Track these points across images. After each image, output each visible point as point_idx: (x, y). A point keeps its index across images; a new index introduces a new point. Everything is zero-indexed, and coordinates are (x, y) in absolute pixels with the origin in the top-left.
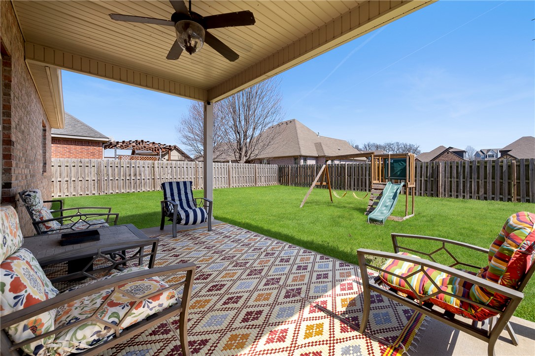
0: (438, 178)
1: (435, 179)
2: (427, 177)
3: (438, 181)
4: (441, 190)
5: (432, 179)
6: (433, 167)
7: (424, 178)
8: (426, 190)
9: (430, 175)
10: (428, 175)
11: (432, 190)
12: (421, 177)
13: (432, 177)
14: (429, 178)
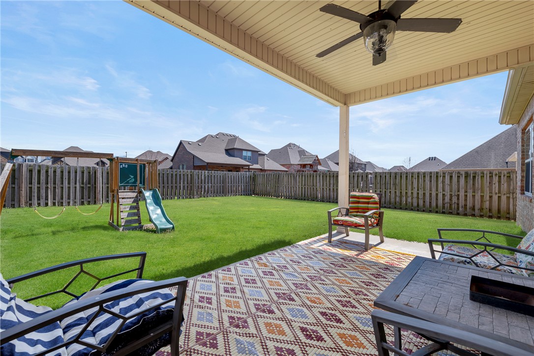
0: (95, 184)
1: (92, 185)
2: (83, 183)
3: (95, 187)
4: (99, 196)
5: (89, 186)
6: (89, 173)
7: (80, 184)
8: (83, 198)
9: (86, 181)
10: (85, 181)
11: (89, 198)
12: (76, 184)
13: (89, 183)
14: (86, 185)
